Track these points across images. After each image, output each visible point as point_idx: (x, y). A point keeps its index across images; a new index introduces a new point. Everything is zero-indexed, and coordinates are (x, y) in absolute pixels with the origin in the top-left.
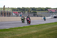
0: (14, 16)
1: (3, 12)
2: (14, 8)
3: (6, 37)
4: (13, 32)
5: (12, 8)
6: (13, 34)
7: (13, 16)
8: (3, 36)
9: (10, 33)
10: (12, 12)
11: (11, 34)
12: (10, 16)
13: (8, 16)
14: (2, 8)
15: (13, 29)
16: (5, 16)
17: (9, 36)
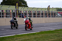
0: (60, 17)
1: (47, 12)
2: (59, 8)
3: (51, 39)
4: (58, 34)
5: (56, 8)
6: (59, 36)
7: (58, 17)
8: (47, 38)
9: (55, 35)
10: (57, 12)
11: (57, 36)
12: (54, 17)
13: (53, 17)
14: (46, 9)
15: (58, 30)
16: (49, 17)
17: (54, 38)
